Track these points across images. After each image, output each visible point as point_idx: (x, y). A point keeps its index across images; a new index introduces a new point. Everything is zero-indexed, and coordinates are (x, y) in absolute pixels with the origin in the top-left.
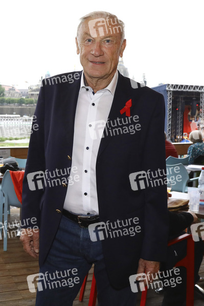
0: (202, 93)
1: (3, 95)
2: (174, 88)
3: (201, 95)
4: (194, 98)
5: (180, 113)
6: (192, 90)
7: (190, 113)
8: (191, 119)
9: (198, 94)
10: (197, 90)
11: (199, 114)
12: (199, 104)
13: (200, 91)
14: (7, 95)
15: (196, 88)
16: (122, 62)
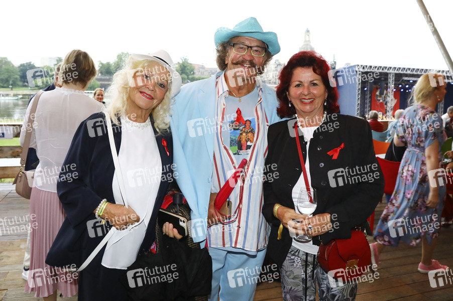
0: (390, 73)
1: (194, 73)
2: (364, 68)
3: (389, 75)
4: (382, 79)
5: (368, 92)
6: (380, 71)
7: (378, 93)
8: (379, 98)
9: (387, 74)
10: (386, 71)
11: (387, 94)
12: (387, 84)
13: (388, 72)
14: (197, 73)
15: (384, 69)
16: (309, 41)
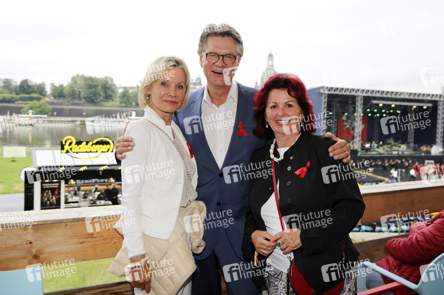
2: (329, 90)
4: (350, 102)
5: (334, 117)
6: (348, 93)
7: (344, 118)
8: (345, 124)
10: (353, 93)
11: (354, 119)
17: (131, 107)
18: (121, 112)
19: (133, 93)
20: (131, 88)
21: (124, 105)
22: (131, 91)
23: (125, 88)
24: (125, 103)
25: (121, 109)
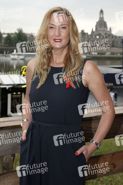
16: (103, 18)
17: (12, 46)
18: (7, 50)
19: (13, 37)
20: (12, 34)
21: (8, 45)
22: (12, 36)
23: (8, 34)
24: (9, 44)
25: (6, 48)
